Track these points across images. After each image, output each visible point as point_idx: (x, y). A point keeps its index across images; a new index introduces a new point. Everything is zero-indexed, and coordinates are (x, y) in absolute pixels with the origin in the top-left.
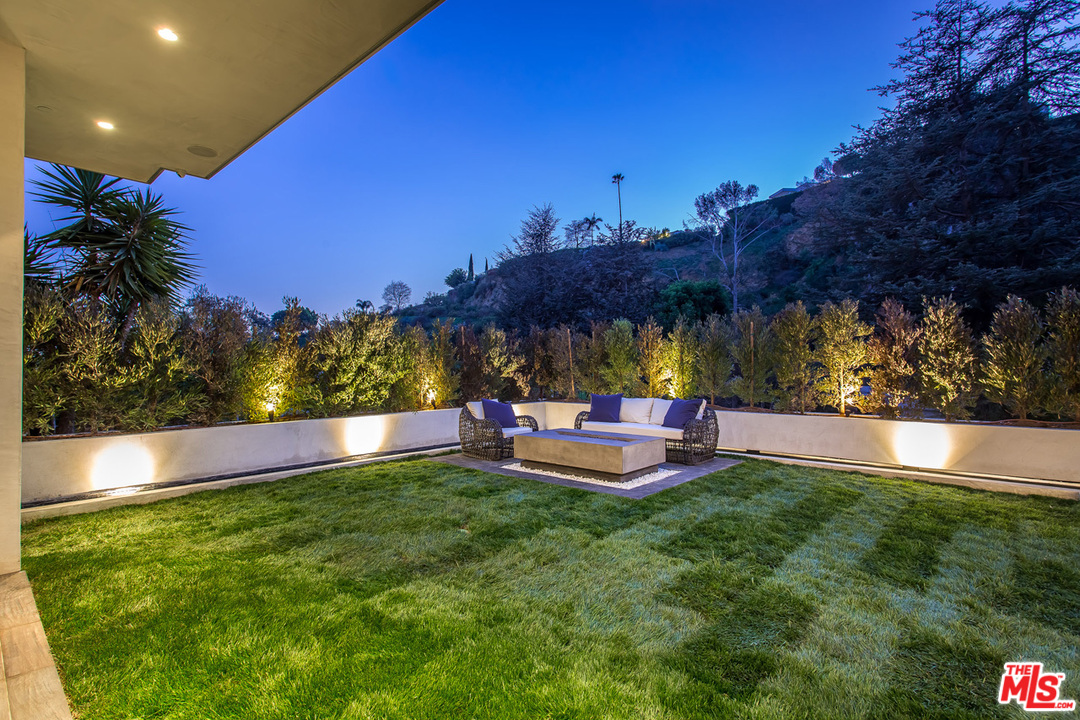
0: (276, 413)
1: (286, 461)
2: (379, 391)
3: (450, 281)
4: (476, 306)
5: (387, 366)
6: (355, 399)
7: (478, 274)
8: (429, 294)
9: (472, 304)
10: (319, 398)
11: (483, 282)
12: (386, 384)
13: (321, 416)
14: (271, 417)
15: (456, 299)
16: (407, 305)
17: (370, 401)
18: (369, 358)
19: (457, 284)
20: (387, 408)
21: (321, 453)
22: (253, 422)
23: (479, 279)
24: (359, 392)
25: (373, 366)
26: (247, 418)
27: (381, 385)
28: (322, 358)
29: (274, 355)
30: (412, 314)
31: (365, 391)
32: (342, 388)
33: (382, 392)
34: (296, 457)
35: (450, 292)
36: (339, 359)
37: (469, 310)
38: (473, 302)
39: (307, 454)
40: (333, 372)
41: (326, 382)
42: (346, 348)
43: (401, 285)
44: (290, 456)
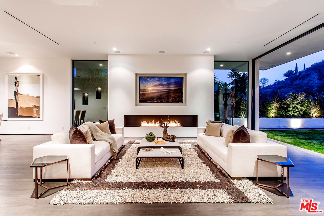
0: (274, 116)
1: (277, 127)
2: (300, 113)
3: (285, 75)
4: (300, 83)
5: (302, 106)
6: (293, 114)
7: (300, 71)
8: (276, 81)
9: (298, 83)
10: (284, 114)
11: (304, 73)
12: (302, 111)
13: (284, 118)
14: (273, 117)
15: (289, 81)
16: (267, 85)
17: (297, 115)
18: (297, 104)
19: (290, 76)
20: (302, 117)
21: (285, 126)
22: (269, 118)
23: (300, 73)
24: (294, 112)
25: (298, 106)
26: (267, 117)
27: (300, 111)
28: (284, 104)
29: (273, 103)
30: (270, 88)
31: (296, 112)
32: (290, 111)
33: (301, 113)
34: (279, 126)
35: (286, 79)
36: (289, 104)
37: (296, 85)
38: (297, 82)
39: (282, 125)
40: (287, 107)
41: (286, 110)
42: (291, 102)
43: (264, 79)
44: (278, 126)
